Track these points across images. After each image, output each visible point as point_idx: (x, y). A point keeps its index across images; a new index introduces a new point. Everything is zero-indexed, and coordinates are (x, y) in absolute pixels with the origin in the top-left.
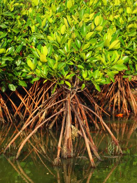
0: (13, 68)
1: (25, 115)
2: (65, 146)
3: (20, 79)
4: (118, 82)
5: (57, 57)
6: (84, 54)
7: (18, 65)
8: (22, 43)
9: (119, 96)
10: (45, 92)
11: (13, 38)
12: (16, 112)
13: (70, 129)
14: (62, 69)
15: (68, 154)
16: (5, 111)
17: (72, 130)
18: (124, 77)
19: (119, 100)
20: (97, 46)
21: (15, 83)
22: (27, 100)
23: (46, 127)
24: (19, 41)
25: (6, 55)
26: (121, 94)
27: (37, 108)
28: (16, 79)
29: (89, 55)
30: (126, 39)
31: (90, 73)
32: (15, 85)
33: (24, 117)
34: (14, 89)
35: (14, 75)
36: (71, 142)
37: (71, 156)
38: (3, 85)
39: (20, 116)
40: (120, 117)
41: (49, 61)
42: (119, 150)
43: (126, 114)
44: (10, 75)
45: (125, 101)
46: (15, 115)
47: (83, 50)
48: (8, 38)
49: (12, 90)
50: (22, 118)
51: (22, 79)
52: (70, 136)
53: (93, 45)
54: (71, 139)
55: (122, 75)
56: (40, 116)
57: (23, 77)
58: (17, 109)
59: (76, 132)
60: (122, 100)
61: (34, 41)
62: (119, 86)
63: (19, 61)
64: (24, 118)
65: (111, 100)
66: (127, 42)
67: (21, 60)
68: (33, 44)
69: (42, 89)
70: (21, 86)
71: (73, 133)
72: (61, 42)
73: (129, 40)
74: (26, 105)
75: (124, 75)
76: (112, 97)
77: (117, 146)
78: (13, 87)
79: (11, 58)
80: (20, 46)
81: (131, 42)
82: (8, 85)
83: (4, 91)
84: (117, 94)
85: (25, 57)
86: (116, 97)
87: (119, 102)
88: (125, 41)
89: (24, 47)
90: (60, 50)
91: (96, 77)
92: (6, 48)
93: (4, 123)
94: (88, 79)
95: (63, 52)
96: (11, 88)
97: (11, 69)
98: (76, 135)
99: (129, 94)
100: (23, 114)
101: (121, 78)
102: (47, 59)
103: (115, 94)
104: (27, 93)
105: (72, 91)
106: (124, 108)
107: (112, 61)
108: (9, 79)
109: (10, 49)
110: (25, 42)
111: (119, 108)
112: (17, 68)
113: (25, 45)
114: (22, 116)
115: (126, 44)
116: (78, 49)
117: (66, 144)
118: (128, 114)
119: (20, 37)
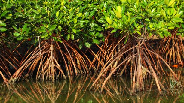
0: (88, 30)
1: (98, 68)
2: (138, 82)
3: (94, 38)
4: (172, 39)
5: (128, 13)
6: (150, 10)
7: (92, 27)
8: (95, 8)
9: (173, 51)
10: (113, 49)
11: (87, 5)
12: (91, 66)
13: (141, 69)
14: (134, 22)
15: (140, 88)
16: (82, 65)
17: (142, 69)
18: (177, 34)
19: (174, 54)
20: (159, 4)
21: (90, 41)
22: (99, 55)
23: (117, 75)
24: (92, 8)
25: (83, 18)
26: (175, 48)
27: (108, 60)
28: (91, 38)
29: (153, 10)
30: (178, 3)
31: (155, 24)
32: (90, 43)
33: (97, 69)
34: (89, 46)
35: (89, 35)
36: (142, 79)
37: (142, 89)
38: (80, 44)
39: (94, 68)
40: (175, 67)
41: (123, 16)
42: (179, 85)
43: (181, 65)
44: (86, 35)
45: (179, 55)
46: (90, 68)
47: (148, 7)
48: (83, 6)
49: (88, 47)
50: (96, 71)
51: (96, 37)
52: (141, 74)
53: (156, 3)
54: (141, 77)
55: (176, 33)
56: (111, 66)
57: (96, 36)
58: (91, 63)
59: (145, 71)
60: (176, 54)
61: (105, 6)
62: (173, 42)
63: (92, 23)
64: (98, 71)
65: (167, 55)
66: (178, 6)
67: (94, 22)
68: (104, 9)
69: (111, 46)
70: (95, 44)
71: (143, 72)
72: (131, 2)
73: (180, 4)
74: (99, 59)
75: (177, 33)
76: (168, 52)
77: (178, 82)
78: (88, 45)
79: (87, 21)
80: (93, 11)
81: (182, 5)
82: (84, 43)
83: (81, 48)
84: (171, 49)
85: (97, 20)
86: (171, 51)
87: (174, 56)
88: (177, 4)
89: (96, 12)
90: (131, 8)
91: (160, 27)
92: (83, 13)
93: (82, 73)
94: (154, 29)
95: (133, 9)
96: (87, 45)
97: (86, 30)
98: (146, 73)
99: (182, 49)
100: (96, 67)
101: (174, 35)
102: (122, 15)
103: (170, 50)
104: (99, 49)
105: (141, 39)
106: (179, 60)
107: (171, 15)
108: (85, 38)
109: (85, 13)
110: (96, 8)
111: (174, 61)
112: (91, 29)
113: (97, 10)
114: (96, 69)
115: (178, 7)
116: (145, 6)
117: (138, 80)
118: (182, 65)
119: (93, 4)
